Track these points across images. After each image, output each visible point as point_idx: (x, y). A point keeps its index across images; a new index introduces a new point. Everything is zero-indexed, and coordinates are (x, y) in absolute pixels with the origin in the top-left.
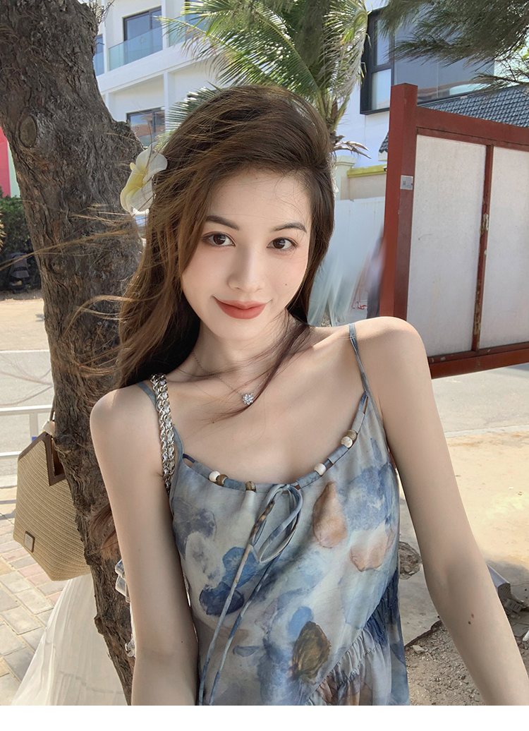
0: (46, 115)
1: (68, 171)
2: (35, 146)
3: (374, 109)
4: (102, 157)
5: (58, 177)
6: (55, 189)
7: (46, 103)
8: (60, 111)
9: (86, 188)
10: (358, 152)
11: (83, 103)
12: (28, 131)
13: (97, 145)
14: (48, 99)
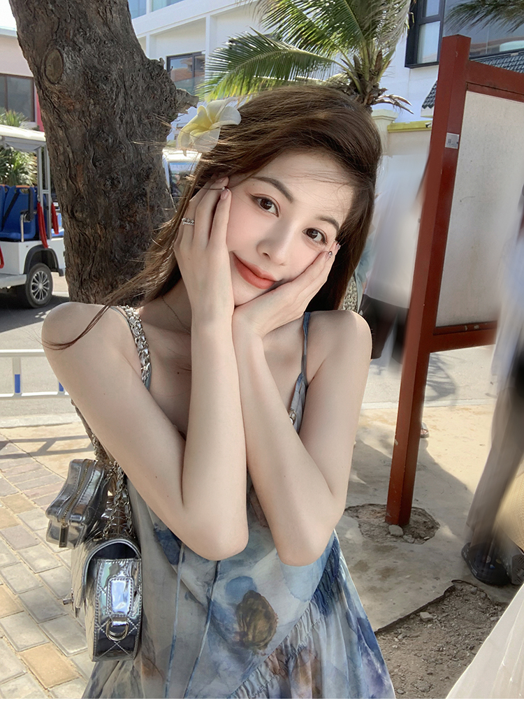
0: (74, 49)
1: (95, 111)
2: (61, 83)
3: (419, 62)
4: (132, 97)
5: (84, 117)
6: (81, 131)
7: (75, 35)
8: (88, 45)
9: (113, 131)
10: (401, 107)
11: (114, 39)
12: (54, 66)
13: (127, 84)
14: (76, 32)
